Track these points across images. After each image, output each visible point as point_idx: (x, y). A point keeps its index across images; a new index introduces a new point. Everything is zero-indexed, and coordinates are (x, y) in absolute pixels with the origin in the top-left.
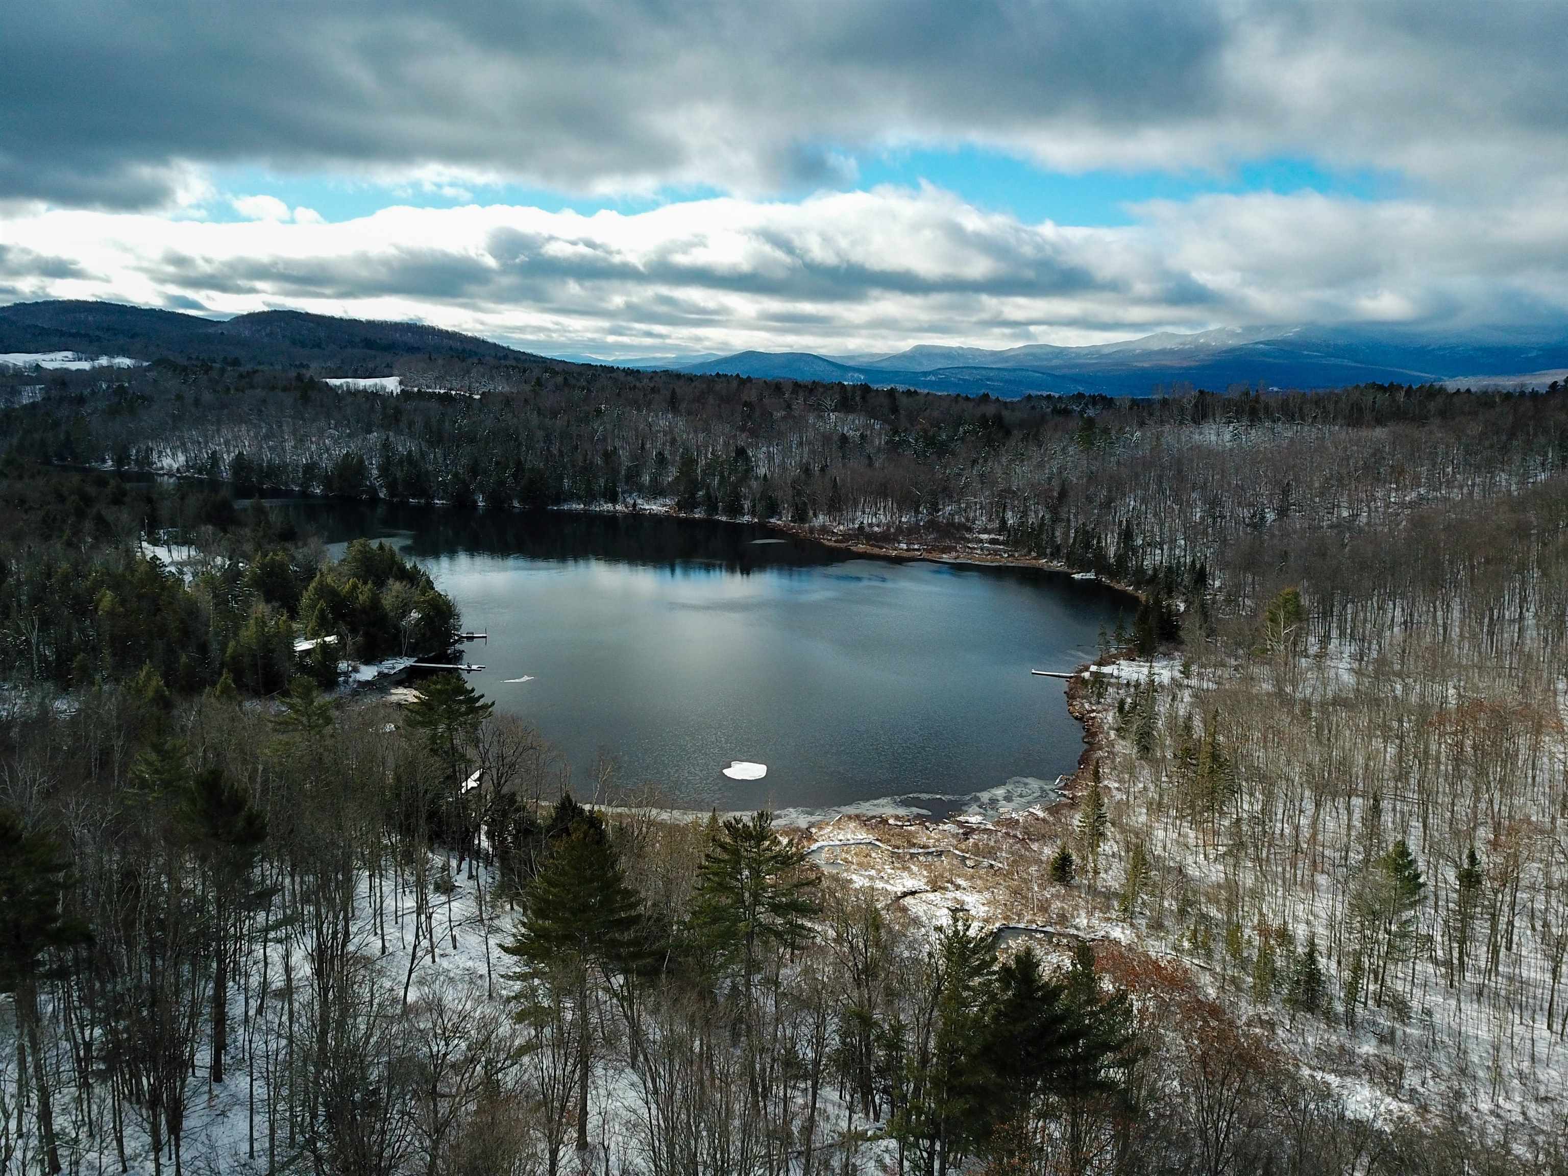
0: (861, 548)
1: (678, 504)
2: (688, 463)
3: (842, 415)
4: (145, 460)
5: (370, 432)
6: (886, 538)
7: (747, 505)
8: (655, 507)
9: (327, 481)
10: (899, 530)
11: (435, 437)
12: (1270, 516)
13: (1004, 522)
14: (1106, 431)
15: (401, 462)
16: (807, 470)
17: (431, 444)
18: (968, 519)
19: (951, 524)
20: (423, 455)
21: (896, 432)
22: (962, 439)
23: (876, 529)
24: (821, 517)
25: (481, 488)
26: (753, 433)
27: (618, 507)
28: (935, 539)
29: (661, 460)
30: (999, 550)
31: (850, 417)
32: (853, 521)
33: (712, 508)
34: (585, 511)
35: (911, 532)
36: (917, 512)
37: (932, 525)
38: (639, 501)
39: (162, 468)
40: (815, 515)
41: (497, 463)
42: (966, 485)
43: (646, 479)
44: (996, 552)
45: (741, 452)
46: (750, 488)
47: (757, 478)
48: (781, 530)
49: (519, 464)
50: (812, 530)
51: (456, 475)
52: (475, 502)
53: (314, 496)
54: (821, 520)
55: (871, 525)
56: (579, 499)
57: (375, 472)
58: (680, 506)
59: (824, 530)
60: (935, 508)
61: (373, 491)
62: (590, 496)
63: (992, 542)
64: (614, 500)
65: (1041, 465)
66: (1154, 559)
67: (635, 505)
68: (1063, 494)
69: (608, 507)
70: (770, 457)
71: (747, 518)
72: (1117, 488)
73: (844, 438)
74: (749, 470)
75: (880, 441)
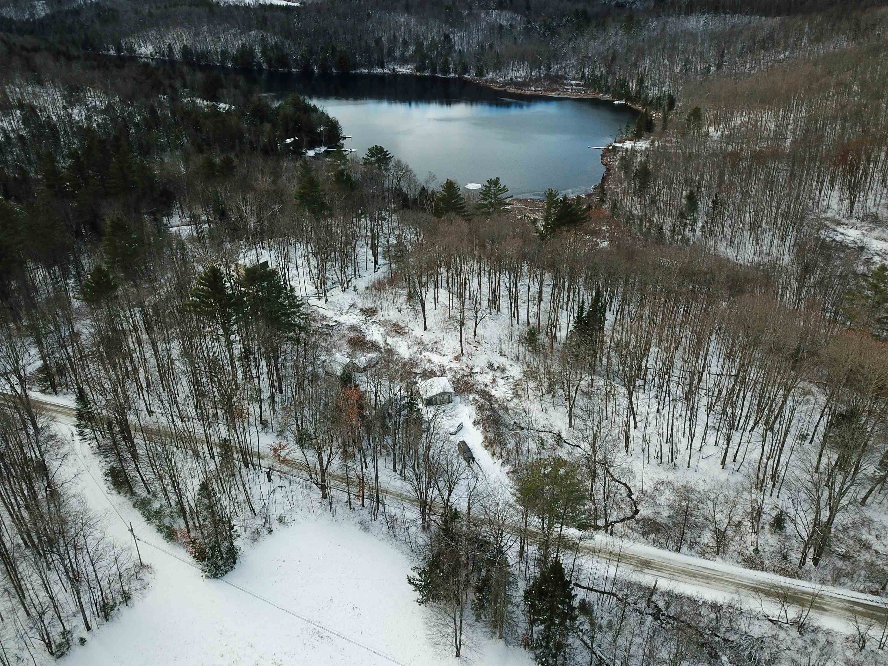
0: (512, 90)
1: (416, 68)
2: (420, 45)
3: (499, 12)
4: (131, 50)
5: (251, 31)
6: (524, 84)
7: (452, 67)
8: (405, 70)
9: (234, 60)
10: (531, 80)
11: (287, 34)
12: (713, 69)
13: (583, 74)
14: (639, 22)
15: (272, 48)
16: (482, 47)
17: (286, 38)
18: (565, 73)
19: (557, 76)
20: (283, 43)
21: (529, 22)
22: (565, 26)
23: (519, 79)
24: (490, 73)
25: (315, 62)
26: (452, 25)
27: (386, 71)
28: (549, 85)
29: (405, 43)
30: (580, 90)
31: (504, 13)
32: (507, 75)
33: (434, 70)
34: (368, 73)
35: (537, 81)
36: (540, 69)
37: (548, 77)
38: (396, 67)
39: (141, 54)
40: (487, 72)
41: (322, 48)
42: (565, 54)
43: (397, 53)
44: (578, 91)
45: (447, 37)
46: (452, 58)
47: (456, 51)
48: (470, 81)
49: (334, 48)
50: (486, 81)
51: (302, 56)
52: (313, 70)
53: (228, 68)
54: (490, 75)
55: (516, 77)
56: (365, 67)
57: (259, 55)
58: (418, 69)
59: (493, 81)
60: (549, 67)
61: (259, 64)
62: (371, 65)
63: (577, 85)
64: (383, 67)
65: (604, 42)
66: (653, 93)
67: (394, 69)
68: (614, 59)
69: (380, 71)
70: (462, 39)
71: (452, 75)
72: (641, 53)
73: (501, 27)
74: (451, 47)
75: (520, 28)
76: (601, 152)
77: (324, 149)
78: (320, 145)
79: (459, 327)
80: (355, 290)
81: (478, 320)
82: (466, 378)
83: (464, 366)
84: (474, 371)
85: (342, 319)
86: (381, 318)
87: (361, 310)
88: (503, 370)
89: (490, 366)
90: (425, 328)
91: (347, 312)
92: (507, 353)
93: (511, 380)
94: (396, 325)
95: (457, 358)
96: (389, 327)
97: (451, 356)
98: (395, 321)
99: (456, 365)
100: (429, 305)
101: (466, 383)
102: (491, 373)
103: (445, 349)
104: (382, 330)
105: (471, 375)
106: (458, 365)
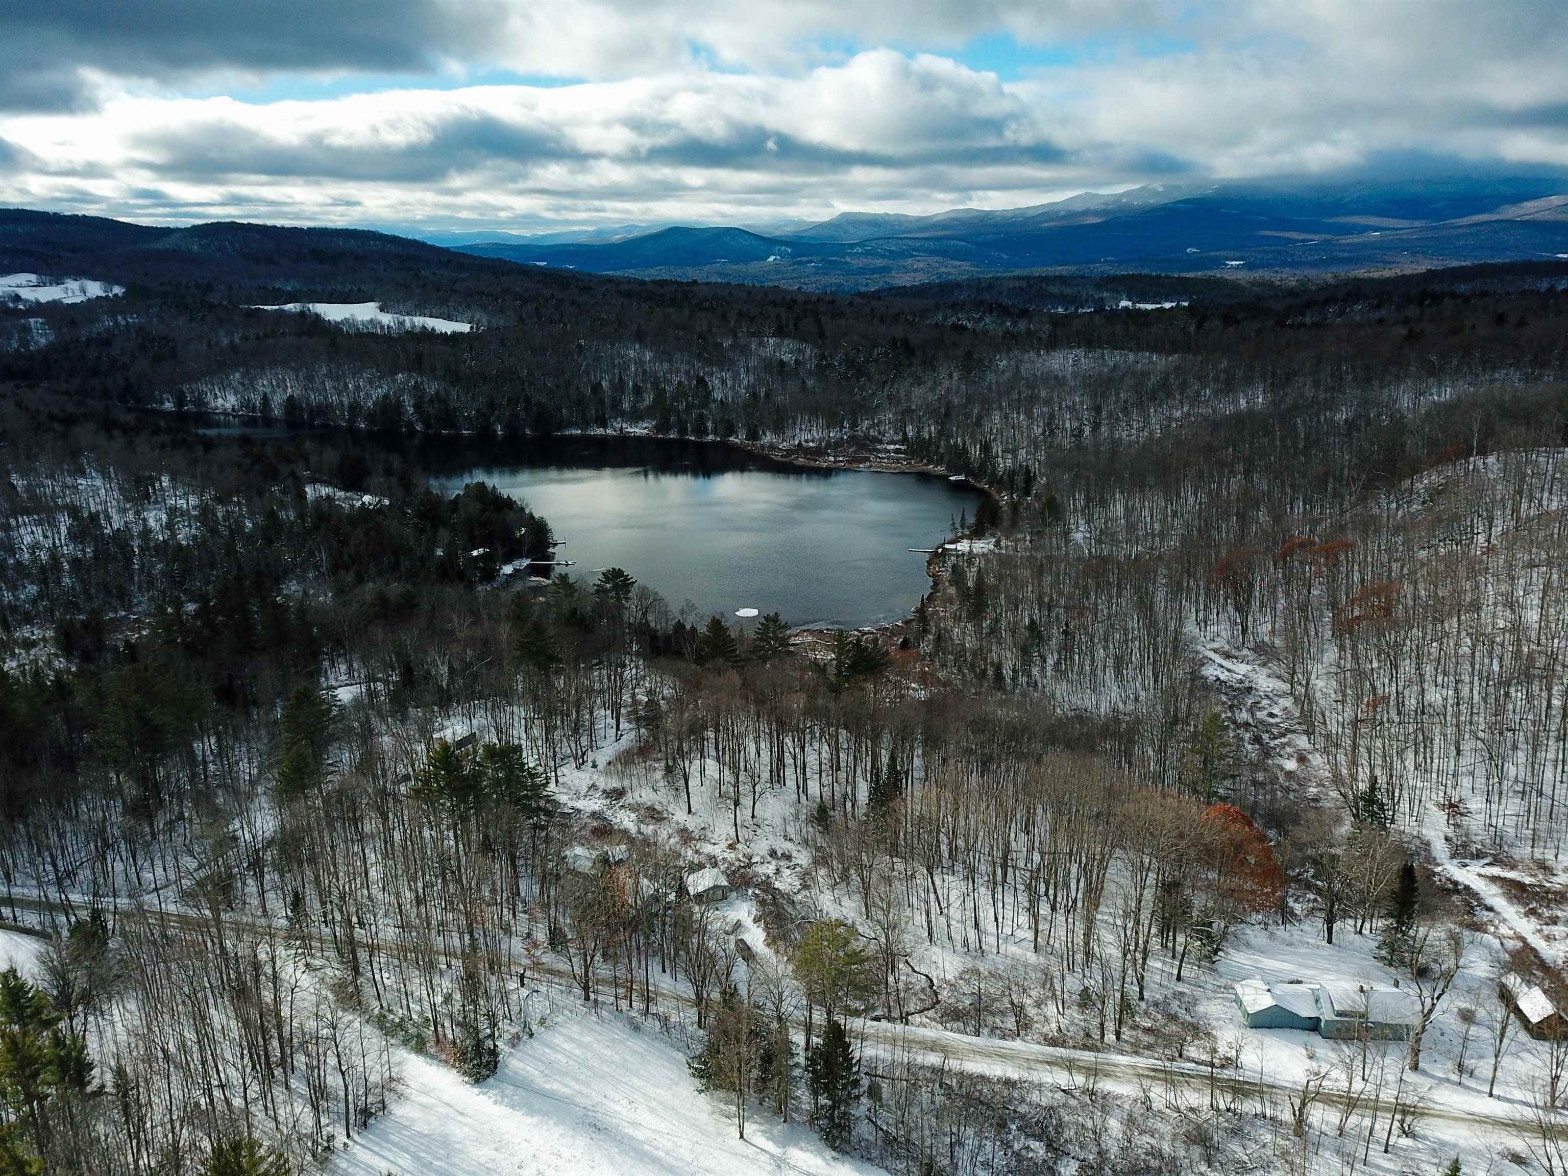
0: (801, 461)
1: (655, 427)
2: (660, 394)
3: (778, 340)
4: (200, 402)
5: (397, 374)
6: (819, 452)
7: (710, 425)
8: (639, 430)
9: (371, 417)
10: (828, 445)
11: (454, 377)
12: (1087, 430)
13: (905, 434)
14: (980, 361)
15: (431, 401)
16: (754, 395)
17: (453, 384)
18: (879, 433)
19: (866, 437)
20: (448, 393)
21: (823, 357)
22: (876, 361)
23: (811, 444)
24: (768, 434)
25: (499, 420)
26: (709, 362)
27: (609, 431)
28: (855, 452)
29: (638, 391)
30: (900, 459)
31: (786, 342)
32: (793, 437)
33: (683, 431)
34: (582, 435)
35: (837, 445)
36: (842, 427)
37: (853, 439)
38: (624, 426)
39: (217, 408)
40: (764, 433)
41: (510, 399)
42: (878, 406)
43: (626, 406)
44: (898, 460)
45: (701, 381)
46: (711, 411)
47: (715, 401)
48: (739, 447)
49: (528, 400)
50: (763, 447)
51: (478, 411)
52: (496, 431)
53: (360, 430)
54: (768, 438)
55: (807, 441)
56: (576, 425)
57: (411, 410)
58: (658, 428)
59: (772, 447)
60: (854, 425)
61: (410, 425)
62: (585, 423)
63: (897, 451)
64: (604, 425)
65: (932, 389)
66: (1004, 464)
67: (621, 429)
68: (947, 415)
69: (600, 431)
70: (724, 382)
71: (711, 437)
72: (987, 406)
73: (782, 363)
74: (708, 394)
75: (811, 365)
76: (927, 557)
77: (526, 562)
78: (521, 556)
79: (733, 807)
80: (595, 766)
81: (757, 795)
82: (742, 870)
83: (740, 856)
84: (754, 860)
85: (580, 804)
86: (631, 801)
87: (604, 791)
88: (788, 857)
89: (773, 853)
90: (690, 812)
91: (585, 796)
92: (793, 836)
93: (798, 869)
94: (651, 809)
95: (731, 847)
96: (643, 812)
97: (723, 845)
98: (649, 803)
99: (730, 856)
100: (694, 782)
101: (743, 876)
102: (774, 862)
103: (716, 836)
104: (633, 816)
105: (750, 865)
106: (733, 855)
